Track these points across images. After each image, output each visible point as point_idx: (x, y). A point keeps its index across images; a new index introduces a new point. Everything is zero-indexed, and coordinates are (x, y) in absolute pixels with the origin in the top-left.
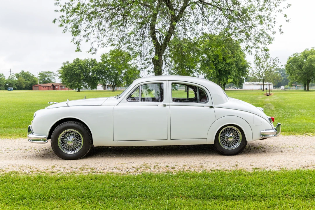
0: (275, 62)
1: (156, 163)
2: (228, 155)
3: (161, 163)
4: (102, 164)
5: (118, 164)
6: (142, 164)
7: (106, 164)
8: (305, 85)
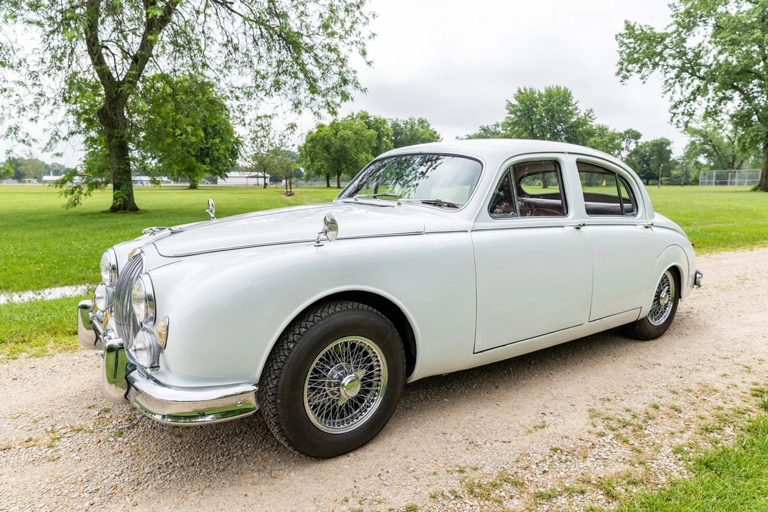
1: (603, 399)
2: (652, 339)
3: (611, 396)
4: (488, 445)
5: (530, 432)
6: (587, 415)
7: (501, 444)
8: (328, 178)
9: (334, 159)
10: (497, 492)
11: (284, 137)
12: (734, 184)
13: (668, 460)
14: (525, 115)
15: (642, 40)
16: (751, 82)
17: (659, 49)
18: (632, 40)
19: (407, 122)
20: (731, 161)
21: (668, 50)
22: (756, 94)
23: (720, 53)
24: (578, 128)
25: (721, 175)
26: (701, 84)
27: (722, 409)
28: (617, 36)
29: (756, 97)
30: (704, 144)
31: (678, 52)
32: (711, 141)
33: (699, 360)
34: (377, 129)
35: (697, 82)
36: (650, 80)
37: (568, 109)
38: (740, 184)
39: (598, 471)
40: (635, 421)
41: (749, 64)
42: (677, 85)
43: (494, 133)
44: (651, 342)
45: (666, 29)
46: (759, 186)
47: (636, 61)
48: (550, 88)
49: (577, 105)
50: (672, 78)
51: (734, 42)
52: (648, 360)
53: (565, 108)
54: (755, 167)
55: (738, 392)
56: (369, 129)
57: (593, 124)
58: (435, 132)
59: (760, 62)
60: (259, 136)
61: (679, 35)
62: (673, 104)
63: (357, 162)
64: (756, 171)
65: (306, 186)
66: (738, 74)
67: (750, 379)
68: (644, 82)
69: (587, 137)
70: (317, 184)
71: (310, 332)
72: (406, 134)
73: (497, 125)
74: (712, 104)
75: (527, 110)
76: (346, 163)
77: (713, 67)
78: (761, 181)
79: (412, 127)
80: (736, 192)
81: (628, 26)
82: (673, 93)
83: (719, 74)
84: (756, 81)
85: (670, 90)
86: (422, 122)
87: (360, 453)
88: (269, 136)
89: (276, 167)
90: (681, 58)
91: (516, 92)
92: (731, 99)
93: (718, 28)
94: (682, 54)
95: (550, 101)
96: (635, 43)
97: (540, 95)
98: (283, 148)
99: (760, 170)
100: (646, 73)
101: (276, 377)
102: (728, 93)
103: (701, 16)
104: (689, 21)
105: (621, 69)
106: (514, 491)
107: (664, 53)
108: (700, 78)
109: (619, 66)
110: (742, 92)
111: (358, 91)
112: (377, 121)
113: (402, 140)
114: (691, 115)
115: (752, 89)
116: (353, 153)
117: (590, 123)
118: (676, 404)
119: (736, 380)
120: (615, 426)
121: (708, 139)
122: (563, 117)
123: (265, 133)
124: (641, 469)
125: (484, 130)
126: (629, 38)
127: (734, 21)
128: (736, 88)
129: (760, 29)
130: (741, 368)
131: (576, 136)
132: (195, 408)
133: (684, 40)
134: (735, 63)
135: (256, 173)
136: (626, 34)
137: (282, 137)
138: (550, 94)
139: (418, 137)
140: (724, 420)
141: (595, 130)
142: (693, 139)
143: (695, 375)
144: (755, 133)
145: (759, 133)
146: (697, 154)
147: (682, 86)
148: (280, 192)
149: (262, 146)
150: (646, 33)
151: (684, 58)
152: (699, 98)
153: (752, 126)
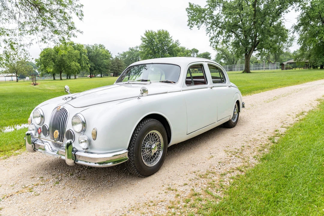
0: (26, 55)
1: (227, 147)
2: (233, 127)
3: (229, 146)
4: (198, 164)
5: (209, 159)
6: (224, 152)
7: (202, 163)
8: (54, 75)
9: (57, 66)
10: (208, 176)
11: (27, 54)
12: (235, 70)
13: (253, 160)
14: (150, 42)
15: (196, 11)
16: (238, 30)
17: (203, 15)
18: (192, 11)
19: (93, 46)
20: (233, 61)
21: (207, 16)
22: (240, 34)
23: (226, 17)
24: (173, 48)
25: (230, 67)
26: (220, 30)
27: (262, 145)
28: (186, 9)
29: (240, 36)
30: (222, 54)
31: (210, 17)
32: (225, 53)
33: (250, 132)
34: (79, 50)
35: (218, 29)
36: (201, 28)
37: (168, 40)
38: (237, 70)
39: (235, 166)
40: (239, 151)
41: (236, 22)
42: (212, 30)
43: (136, 51)
44: (233, 128)
45: (205, 7)
46: (245, 71)
47: (195, 20)
48: (159, 31)
49: (172, 38)
50: (209, 28)
51: (230, 14)
52: (235, 134)
53: (167, 39)
54: (241, 63)
55: (264, 139)
56: (75, 50)
57: (179, 46)
58: (108, 51)
59: (240, 22)
60: (11, 54)
61: (210, 10)
62: (211, 38)
63: (70, 66)
64: (242, 65)
65: (41, 80)
66: (233, 26)
67: (266, 135)
68: (199, 29)
69: (177, 52)
70: (46, 79)
71: (143, 127)
72: (94, 52)
73: (137, 47)
74: (225, 38)
75: (151, 40)
76: (64, 67)
77: (224, 23)
78: (245, 69)
79: (96, 49)
80: (237, 73)
81: (191, 5)
82: (210, 34)
83: (226, 26)
84: (239, 29)
85: (209, 32)
86: (101, 46)
87: (158, 173)
88: (18, 54)
89: (23, 70)
90: (212, 19)
91: (145, 32)
92: (231, 36)
93: (224, 8)
94: (212, 18)
95: (160, 36)
96: (194, 12)
97: (156, 34)
98: (27, 60)
99: (244, 64)
100: (200, 25)
101: (133, 147)
102: (230, 34)
103: (218, 3)
104: (214, 4)
105: (190, 23)
106: (213, 175)
107: (205, 17)
108: (219, 27)
109: (189, 22)
110: (235, 33)
111: (79, 33)
112: (78, 46)
113: (92, 55)
114: (217, 43)
115: (238, 32)
116: (68, 62)
117: (178, 46)
118: (249, 145)
119: (262, 136)
120: (234, 153)
121: (224, 52)
122: (166, 43)
123: (15, 52)
124: (246, 163)
125: (131, 50)
126: (191, 10)
127: (230, 5)
128: (233, 32)
129: (239, 9)
130: (263, 133)
131: (173, 52)
132: (107, 160)
133: (212, 12)
134: (231, 22)
135: (11, 74)
136: (190, 8)
137: (25, 55)
138: (160, 33)
139: (100, 54)
140: (264, 147)
141: (180, 49)
142: (218, 52)
143: (250, 136)
144: (241, 50)
145: (243, 50)
146: (220, 59)
147: (213, 31)
148: (29, 83)
149: (14, 59)
150: (198, 8)
151: (213, 19)
152: (220, 36)
153: (240, 47)
